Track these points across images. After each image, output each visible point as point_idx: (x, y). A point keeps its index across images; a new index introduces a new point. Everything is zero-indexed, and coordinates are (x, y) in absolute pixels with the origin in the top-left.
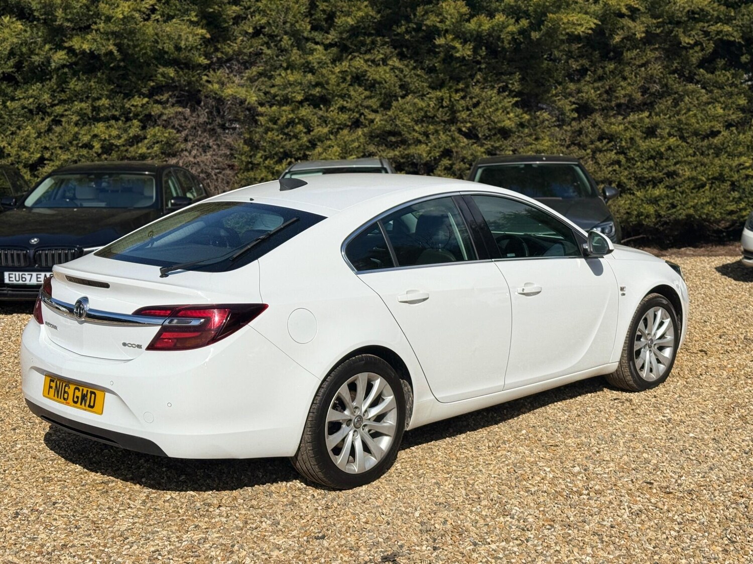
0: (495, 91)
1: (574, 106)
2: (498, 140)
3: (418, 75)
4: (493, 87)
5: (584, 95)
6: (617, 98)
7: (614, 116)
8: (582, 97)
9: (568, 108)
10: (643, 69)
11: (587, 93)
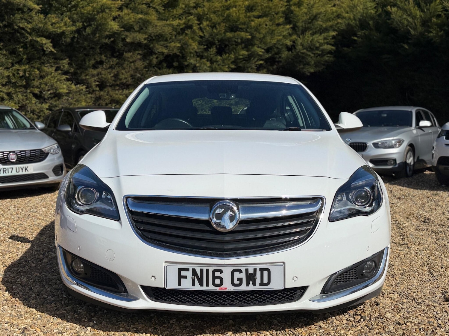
0: (54, 68)
1: (97, 83)
2: (56, 101)
3: (4, 54)
4: (52, 66)
5: (103, 76)
6: (121, 79)
7: (118, 90)
8: (102, 77)
9: (94, 84)
10: (132, 64)
11: (105, 75)
